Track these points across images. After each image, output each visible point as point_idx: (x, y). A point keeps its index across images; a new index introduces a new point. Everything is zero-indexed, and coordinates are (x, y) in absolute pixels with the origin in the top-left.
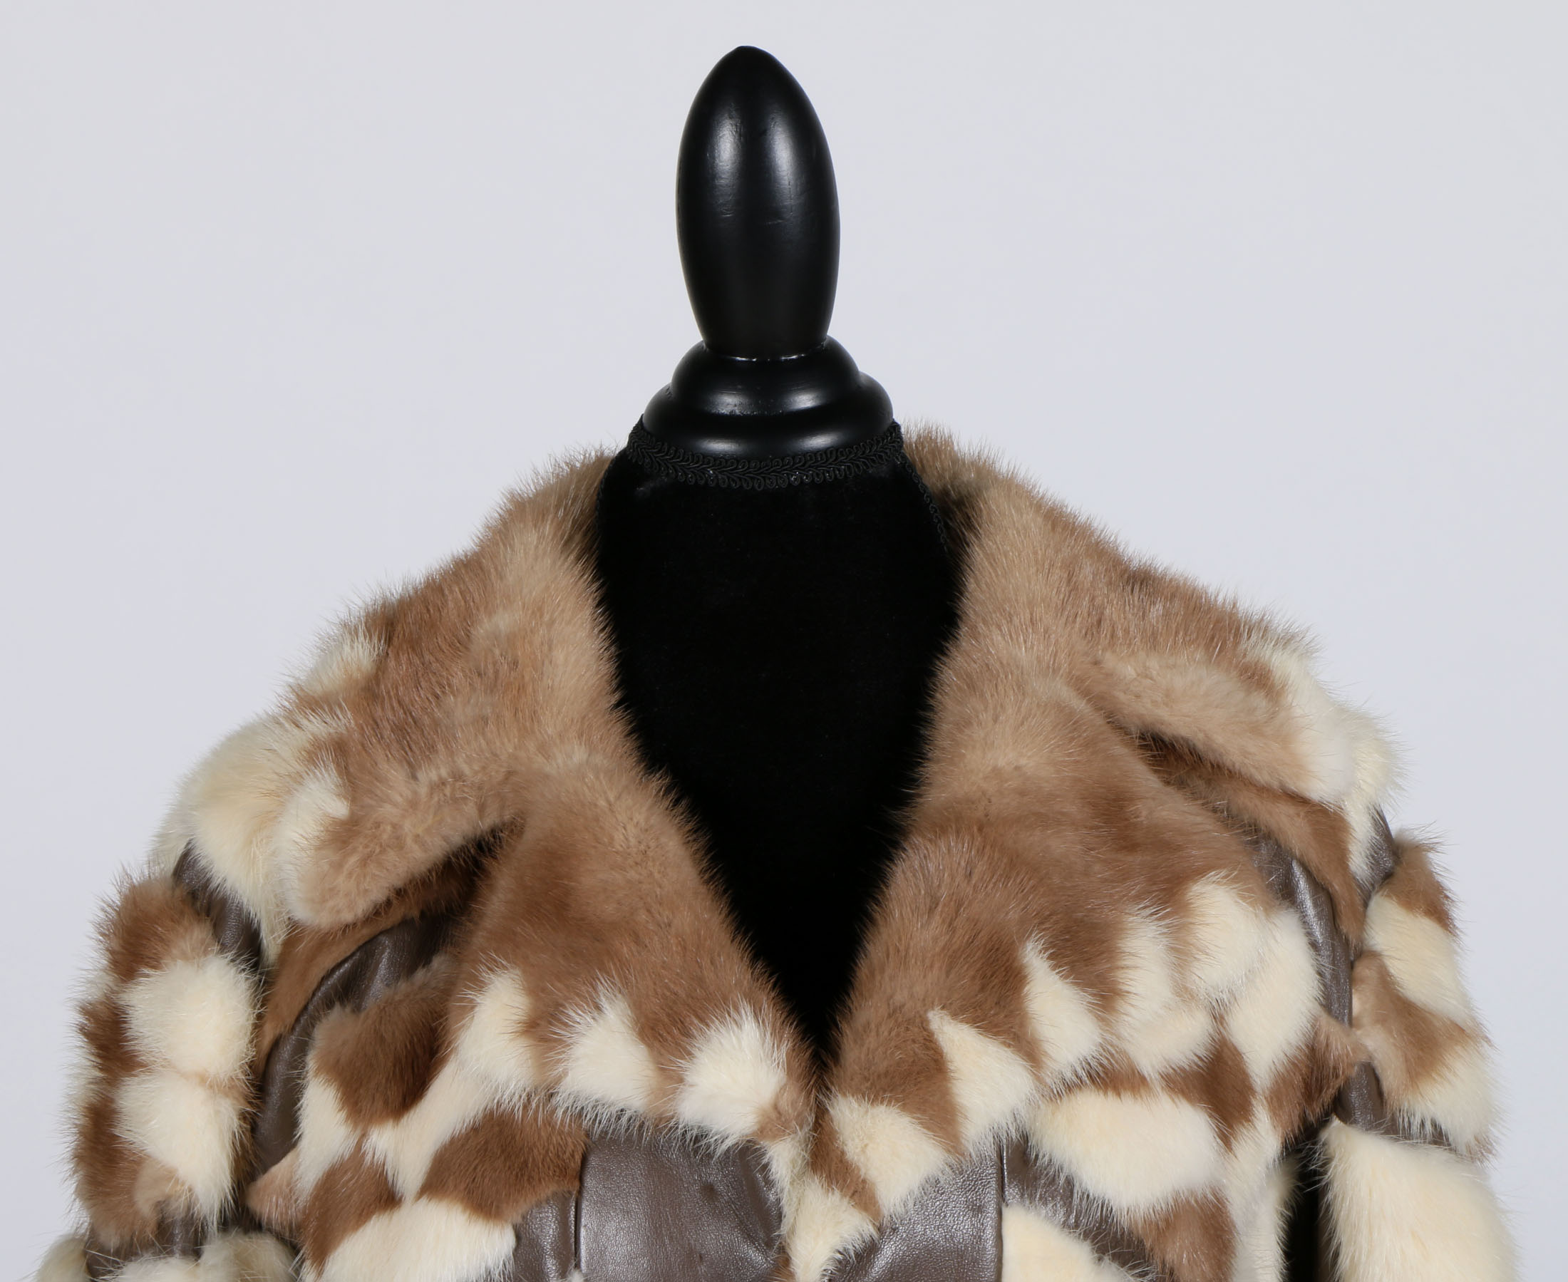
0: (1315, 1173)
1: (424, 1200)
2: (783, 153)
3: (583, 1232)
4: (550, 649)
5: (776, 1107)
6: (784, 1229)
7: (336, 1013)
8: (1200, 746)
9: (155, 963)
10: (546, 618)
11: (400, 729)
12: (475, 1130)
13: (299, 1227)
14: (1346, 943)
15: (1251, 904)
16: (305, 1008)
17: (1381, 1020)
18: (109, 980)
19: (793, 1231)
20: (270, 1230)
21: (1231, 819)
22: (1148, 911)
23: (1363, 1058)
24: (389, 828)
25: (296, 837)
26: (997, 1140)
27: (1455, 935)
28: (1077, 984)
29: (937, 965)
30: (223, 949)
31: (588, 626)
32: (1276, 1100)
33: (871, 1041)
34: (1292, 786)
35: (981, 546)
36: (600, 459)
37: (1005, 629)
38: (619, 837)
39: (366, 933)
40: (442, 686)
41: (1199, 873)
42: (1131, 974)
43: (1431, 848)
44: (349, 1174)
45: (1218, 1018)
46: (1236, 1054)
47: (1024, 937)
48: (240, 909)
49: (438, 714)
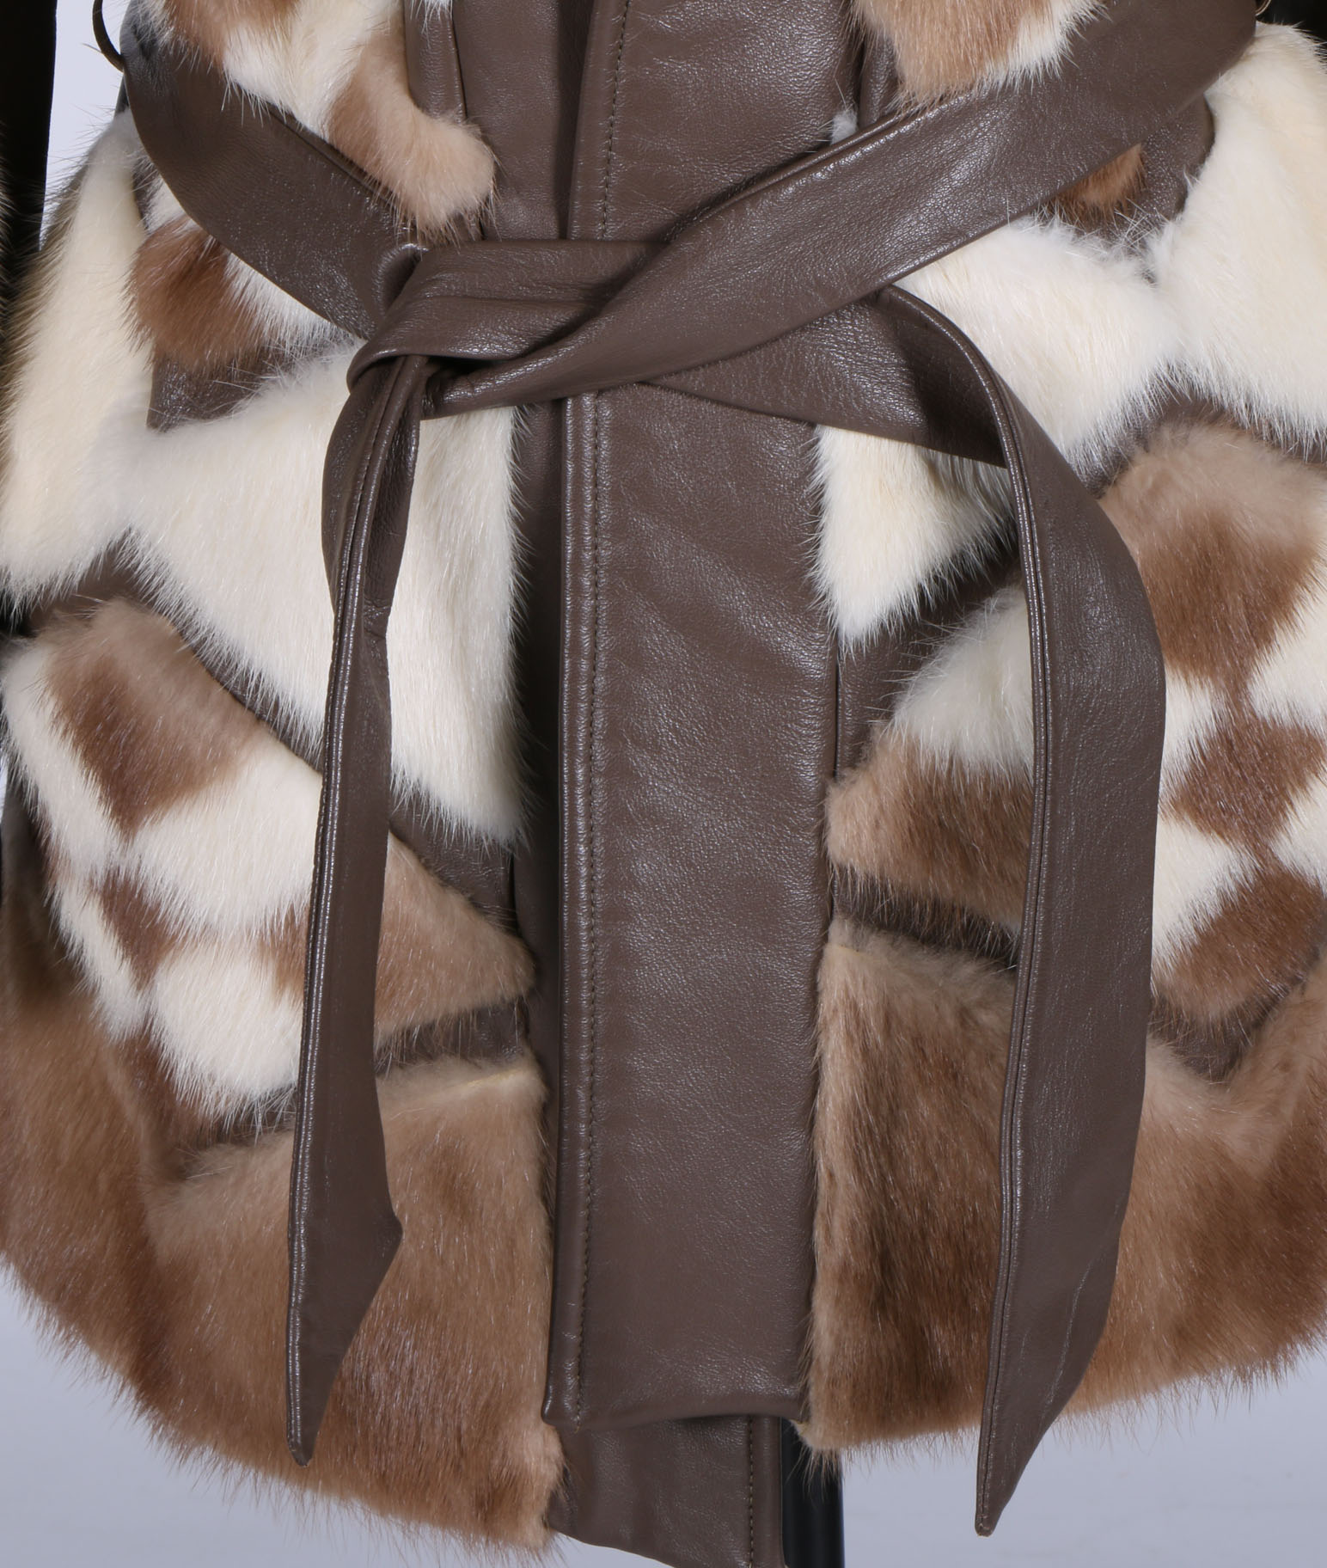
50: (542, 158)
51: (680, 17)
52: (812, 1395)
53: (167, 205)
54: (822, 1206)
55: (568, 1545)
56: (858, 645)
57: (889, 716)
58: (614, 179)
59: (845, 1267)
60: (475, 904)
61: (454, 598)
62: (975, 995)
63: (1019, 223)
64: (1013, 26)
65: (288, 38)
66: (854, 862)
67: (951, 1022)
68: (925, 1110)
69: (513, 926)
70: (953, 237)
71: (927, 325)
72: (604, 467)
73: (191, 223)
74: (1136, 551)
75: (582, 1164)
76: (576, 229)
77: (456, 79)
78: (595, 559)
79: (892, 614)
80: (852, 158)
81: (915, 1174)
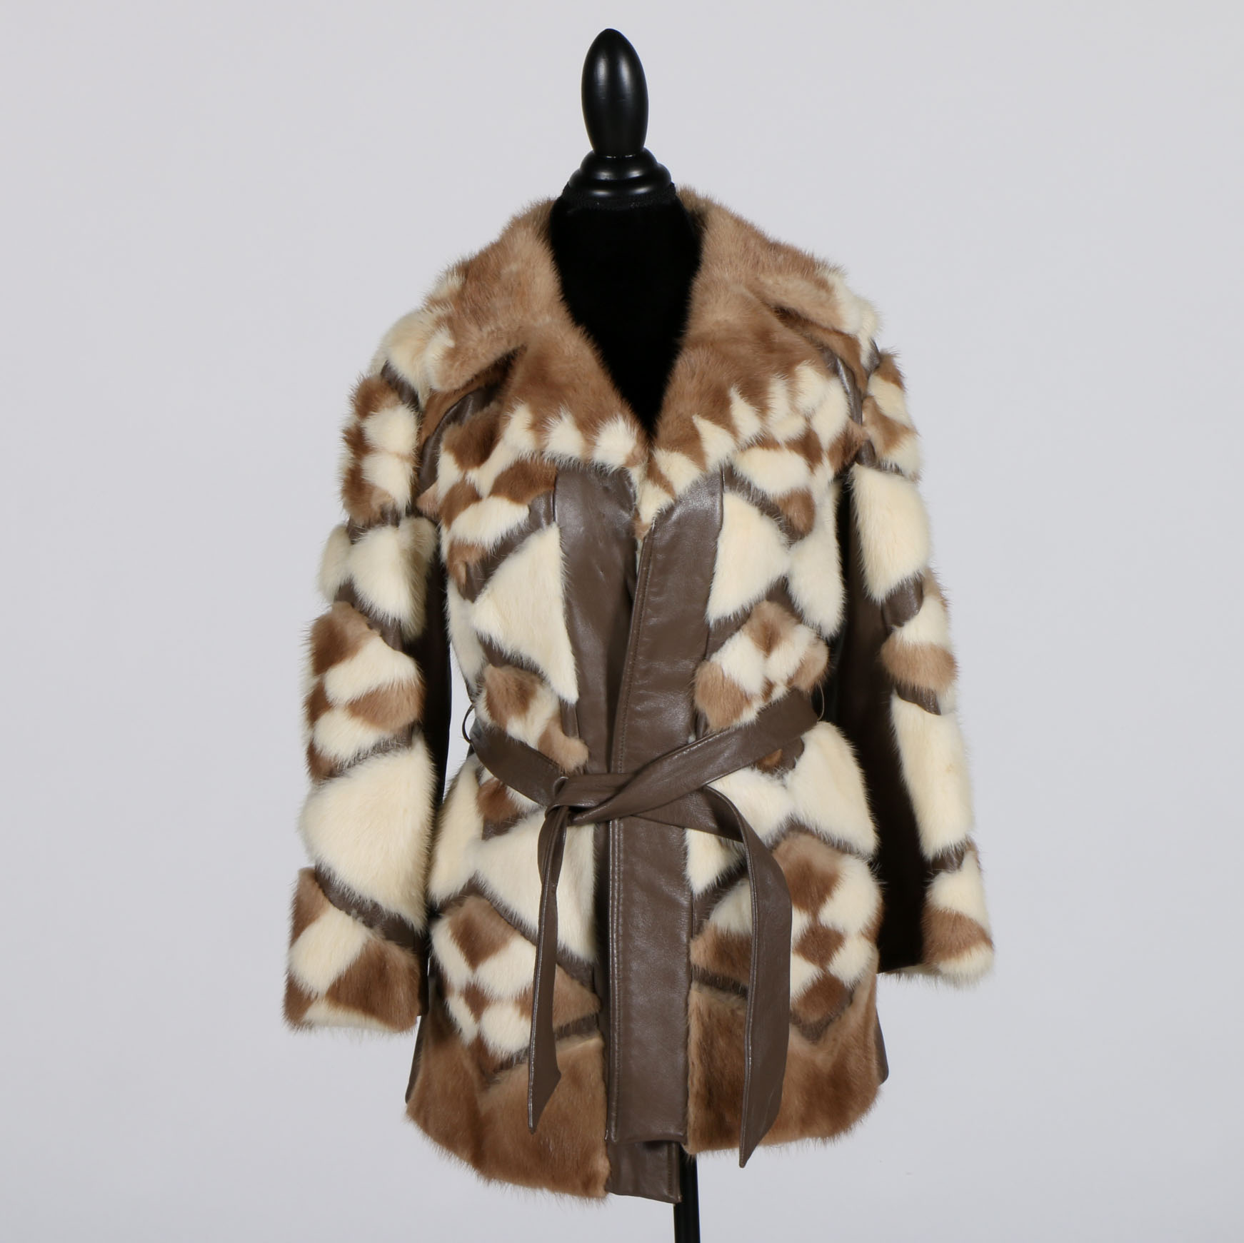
0: (848, 485)
1: (491, 497)
2: (625, 72)
3: (556, 507)
4: (534, 278)
5: (633, 454)
6: (637, 503)
7: (451, 427)
8: (799, 312)
9: (376, 410)
10: (532, 265)
11: (474, 312)
12: (511, 469)
13: (438, 515)
14: (860, 392)
15: (820, 373)
16: (439, 424)
17: (874, 423)
18: (356, 418)
19: (640, 503)
20: (426, 517)
21: (811, 340)
22: (779, 377)
23: (867, 438)
24: (472, 351)
25: (433, 355)
26: (720, 466)
27: (904, 391)
28: (751, 404)
29: (695, 398)
30: (404, 403)
31: (549, 269)
32: (832, 454)
33: (670, 428)
34: (837, 327)
35: (709, 232)
36: (549, 202)
37: (719, 266)
38: (566, 351)
39: (463, 393)
40: (490, 294)
41: (799, 361)
42: (773, 401)
43: (894, 356)
44: (461, 488)
45: (808, 419)
46: (815, 434)
47: (730, 385)
48: (410, 387)
49: (489, 305)
50: (602, 750)
51: (643, 706)
52: (688, 1134)
53: (487, 775)
54: (690, 1074)
55: (612, 1197)
56: (699, 896)
57: (708, 918)
58: (624, 754)
59: (698, 1093)
60: (582, 984)
61: (576, 884)
62: (736, 1006)
63: (745, 768)
64: (741, 709)
65: (526, 718)
66: (698, 963)
67: (729, 1014)
68: (721, 1043)
69: (594, 990)
70: (725, 772)
71: (718, 797)
72: (621, 842)
73: (496, 779)
74: (782, 868)
75: (616, 1058)
76: (612, 770)
77: (577, 726)
78: (619, 870)
79: (709, 886)
80: (695, 748)
81: (719, 1063)
